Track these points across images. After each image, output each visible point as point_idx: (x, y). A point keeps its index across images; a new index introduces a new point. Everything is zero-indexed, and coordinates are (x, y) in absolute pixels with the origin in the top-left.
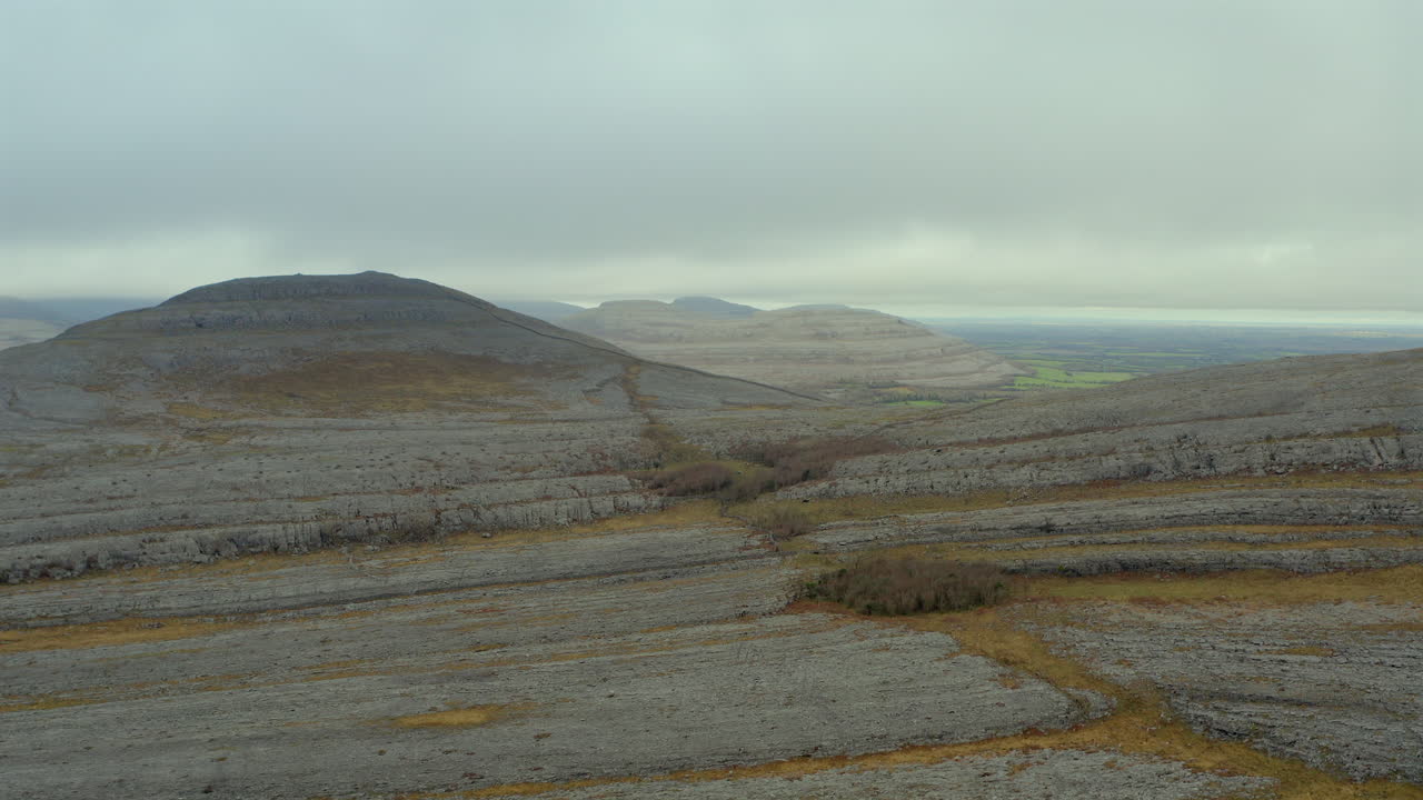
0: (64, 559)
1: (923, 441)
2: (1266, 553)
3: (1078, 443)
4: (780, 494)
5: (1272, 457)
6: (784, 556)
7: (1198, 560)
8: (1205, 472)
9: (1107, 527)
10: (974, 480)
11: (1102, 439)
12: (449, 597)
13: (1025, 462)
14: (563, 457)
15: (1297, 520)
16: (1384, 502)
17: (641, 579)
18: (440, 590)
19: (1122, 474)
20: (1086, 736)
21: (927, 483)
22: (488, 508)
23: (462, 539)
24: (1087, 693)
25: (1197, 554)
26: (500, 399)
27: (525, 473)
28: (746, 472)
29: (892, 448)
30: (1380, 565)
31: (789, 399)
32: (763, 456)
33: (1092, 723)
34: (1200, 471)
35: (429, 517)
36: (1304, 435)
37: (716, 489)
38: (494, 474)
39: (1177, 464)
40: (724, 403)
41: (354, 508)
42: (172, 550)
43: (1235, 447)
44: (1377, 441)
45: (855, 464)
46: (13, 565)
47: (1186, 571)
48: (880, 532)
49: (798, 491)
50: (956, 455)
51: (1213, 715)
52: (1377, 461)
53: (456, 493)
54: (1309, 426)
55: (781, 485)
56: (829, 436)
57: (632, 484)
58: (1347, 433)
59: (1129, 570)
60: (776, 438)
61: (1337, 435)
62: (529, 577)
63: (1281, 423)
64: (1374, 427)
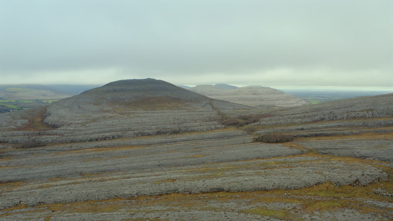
0: (108, 136)
1: (279, 115)
2: (342, 132)
3: (310, 114)
4: (249, 125)
5: (348, 116)
6: (250, 135)
7: (329, 133)
8: (334, 119)
9: (314, 128)
10: (289, 121)
11: (315, 113)
12: (187, 142)
13: (299, 118)
14: (203, 118)
15: (350, 126)
16: (365, 123)
17: (224, 139)
18: (185, 141)
19: (319, 120)
20: (303, 155)
21: (279, 122)
22: (190, 127)
23: (185, 133)
24: (304, 150)
25: (329, 132)
26: (183, 108)
27: (195, 121)
28: (241, 121)
29: (272, 116)
30: (361, 133)
31: (249, 108)
32: (245, 118)
33: (304, 154)
34: (334, 118)
35: (178, 129)
36: (355, 111)
37: (236, 124)
38: (189, 121)
39: (329, 117)
40: (234, 108)
41: (163, 127)
42: (129, 135)
43: (341, 114)
44: (368, 112)
45: (265, 119)
46: (98, 137)
47: (327, 135)
48: (270, 131)
49: (253, 124)
50: (286, 116)
51: (323, 151)
52: (368, 116)
53: (183, 125)
54: (356, 109)
55: (249, 123)
56: (259, 114)
57: (218, 123)
58: (363, 111)
59: (316, 135)
60: (247, 115)
61: (361, 111)
62: (202, 138)
63: (350, 109)
64: (368, 109)
